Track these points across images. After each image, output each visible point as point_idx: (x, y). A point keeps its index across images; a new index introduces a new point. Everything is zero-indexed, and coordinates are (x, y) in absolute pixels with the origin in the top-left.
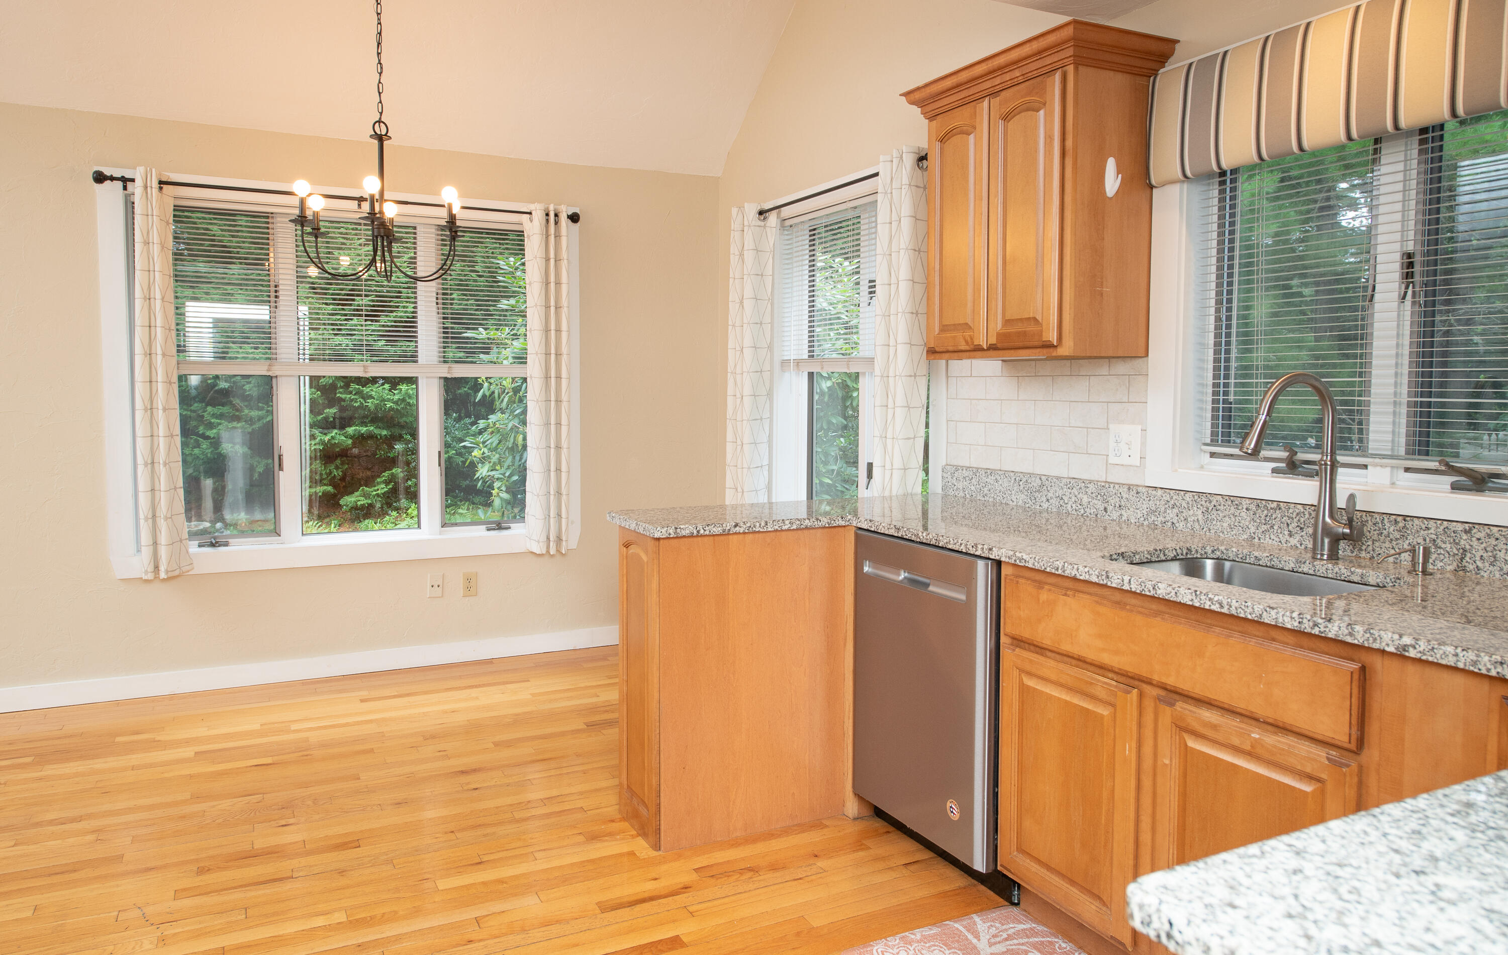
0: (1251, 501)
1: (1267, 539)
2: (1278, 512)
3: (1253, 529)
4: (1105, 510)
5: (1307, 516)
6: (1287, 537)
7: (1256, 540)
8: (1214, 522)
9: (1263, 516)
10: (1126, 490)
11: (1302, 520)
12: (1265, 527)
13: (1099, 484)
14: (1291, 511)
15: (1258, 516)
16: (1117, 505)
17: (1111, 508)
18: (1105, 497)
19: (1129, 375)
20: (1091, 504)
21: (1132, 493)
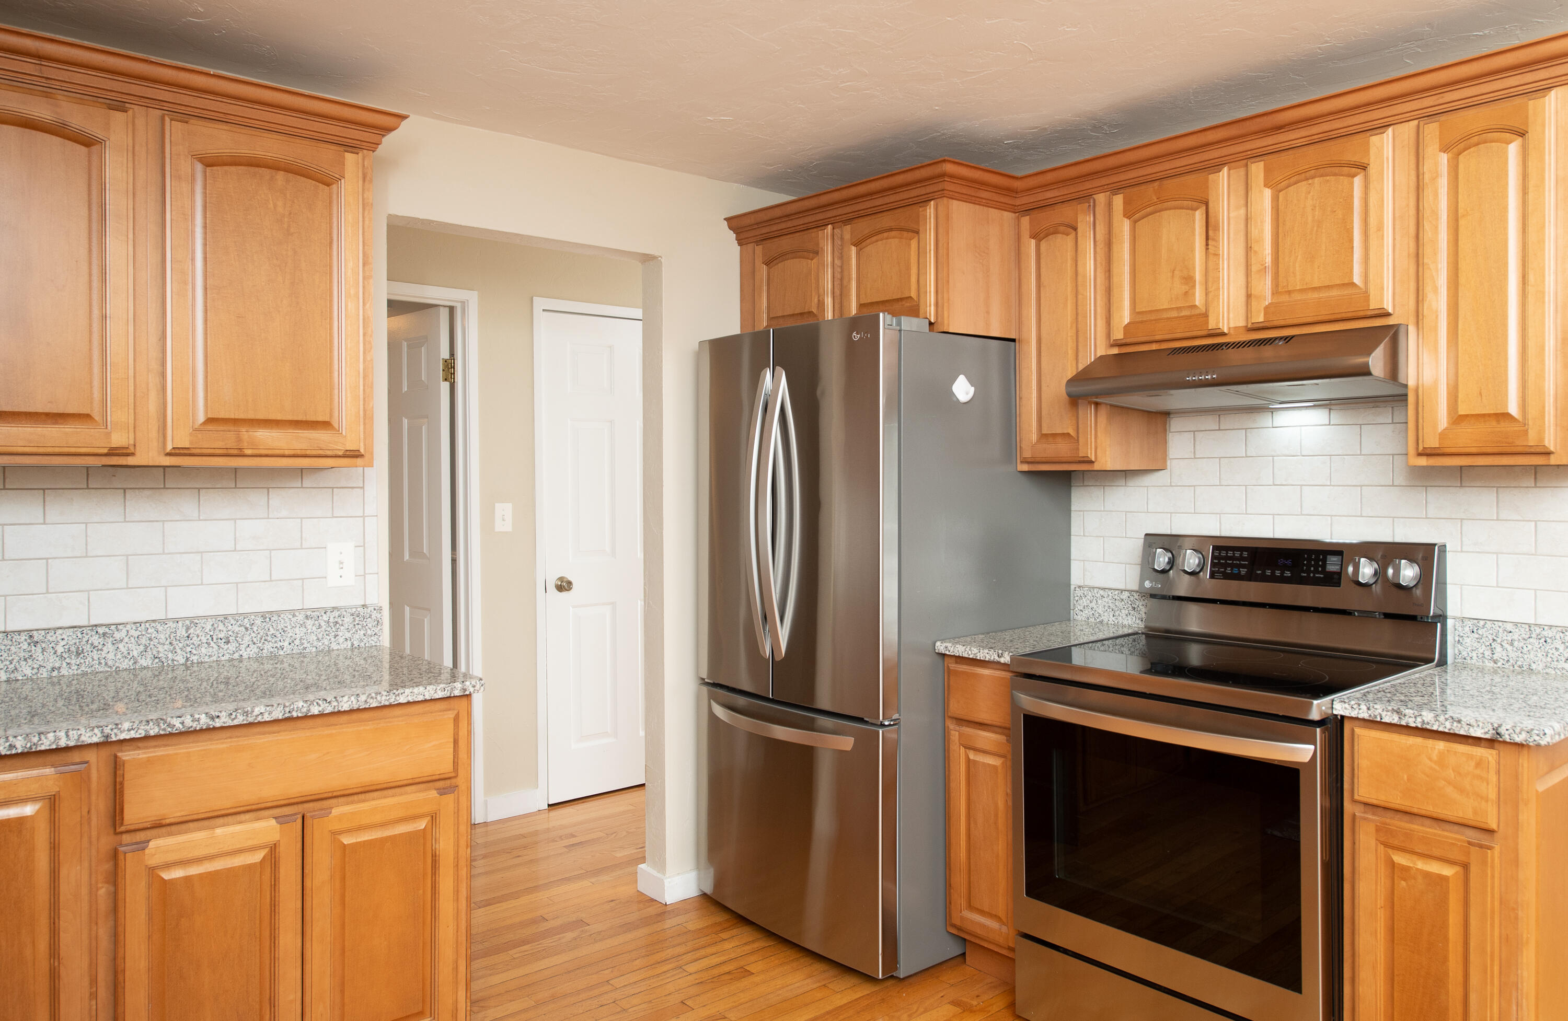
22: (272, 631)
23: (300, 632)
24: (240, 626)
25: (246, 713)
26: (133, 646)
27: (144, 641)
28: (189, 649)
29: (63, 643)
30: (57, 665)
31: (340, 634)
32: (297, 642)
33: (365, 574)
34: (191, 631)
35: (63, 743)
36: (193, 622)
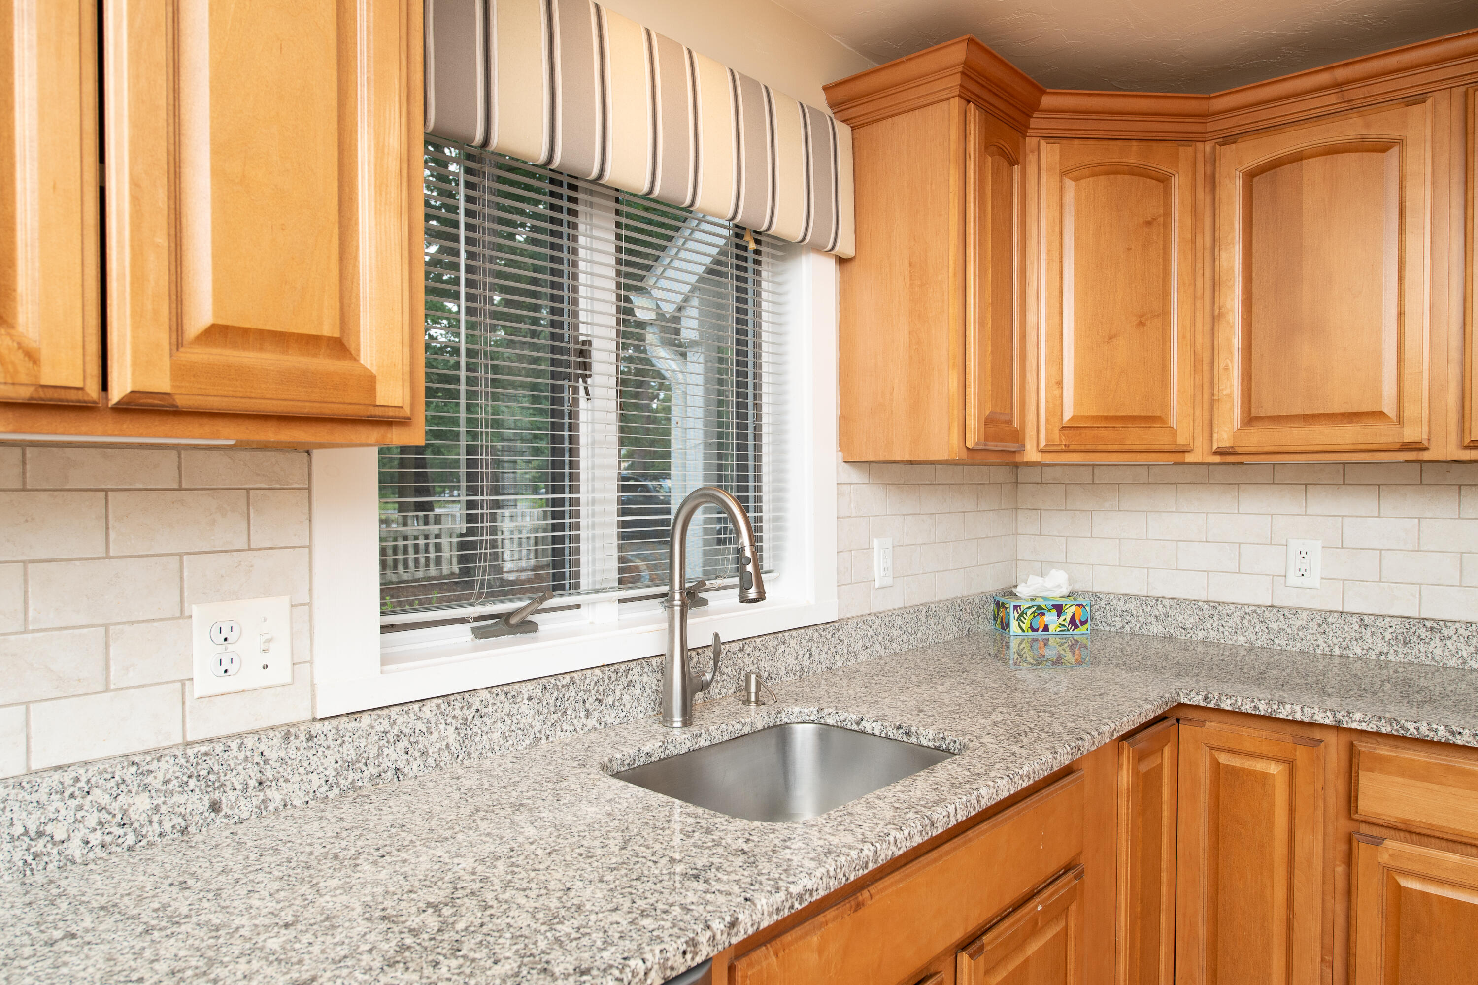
0: (534, 683)
1: (559, 733)
2: (571, 688)
3: (538, 726)
4: (215, 807)
5: (607, 681)
6: (583, 720)
7: (543, 741)
8: (477, 739)
9: (552, 702)
10: (277, 742)
11: (601, 688)
12: (555, 716)
13: (190, 752)
14: (588, 681)
15: (545, 703)
16: (253, 783)
17: (232, 795)
18: (212, 777)
19: (248, 490)
20: (163, 809)
21: (294, 742)
26: (1462, 646)
29: (1391, 630)
30: (1385, 650)
35: (1298, 716)
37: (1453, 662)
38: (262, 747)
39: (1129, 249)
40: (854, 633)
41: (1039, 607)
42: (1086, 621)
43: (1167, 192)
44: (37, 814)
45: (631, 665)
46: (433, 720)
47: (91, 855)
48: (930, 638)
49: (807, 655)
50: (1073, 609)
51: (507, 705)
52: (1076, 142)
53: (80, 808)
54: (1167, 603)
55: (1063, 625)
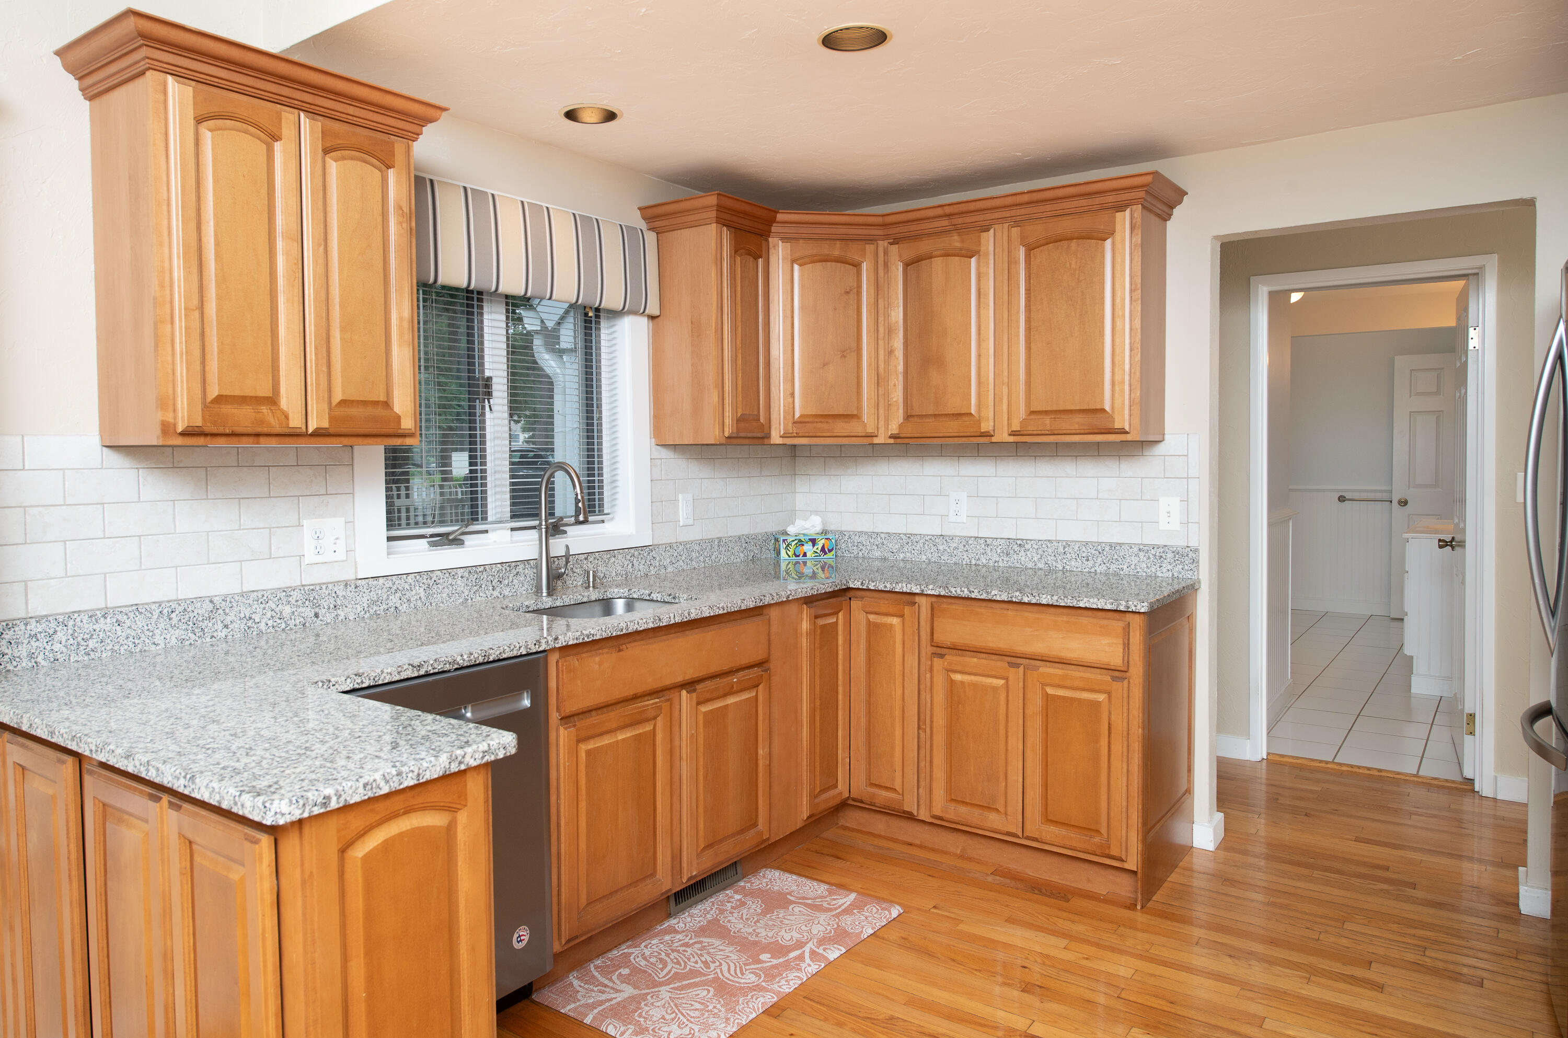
0: (464, 569)
1: (478, 597)
2: (484, 573)
3: (466, 593)
4: (316, 615)
5: (504, 571)
6: (491, 591)
7: (470, 601)
8: (435, 596)
9: (474, 580)
10: (342, 587)
11: (501, 575)
12: (476, 588)
13: (306, 588)
14: (493, 570)
15: (470, 580)
16: (332, 606)
17: (323, 611)
18: (315, 601)
19: (326, 465)
20: (296, 613)
21: (349, 589)
22: (1116, 557)
23: (1135, 560)
24: (1096, 550)
25: (988, 593)
26: (1035, 555)
27: (1040, 552)
28: (1065, 561)
29: (1000, 547)
30: (997, 560)
31: (1164, 565)
32: (1133, 567)
33: (1188, 522)
34: (1066, 549)
35: (905, 590)
36: (1067, 544)
37: (1030, 565)
38: (336, 589)
39: (835, 309)
40: (663, 554)
41: (800, 541)
42: (833, 549)
43: (859, 274)
44: (249, 609)
45: (518, 563)
46: (413, 584)
47: (269, 631)
48: (722, 560)
49: (630, 565)
50: (823, 541)
51: (450, 579)
52: (801, 241)
53: (264, 609)
54: (883, 536)
55: (816, 552)
